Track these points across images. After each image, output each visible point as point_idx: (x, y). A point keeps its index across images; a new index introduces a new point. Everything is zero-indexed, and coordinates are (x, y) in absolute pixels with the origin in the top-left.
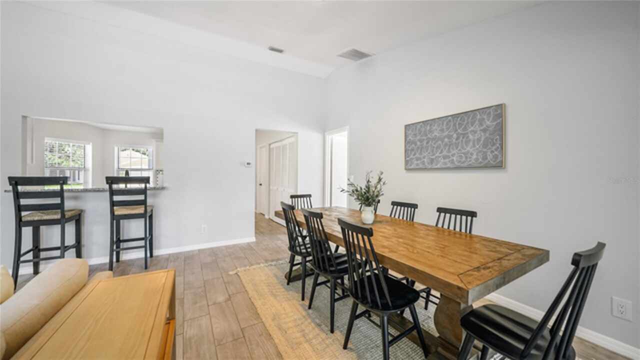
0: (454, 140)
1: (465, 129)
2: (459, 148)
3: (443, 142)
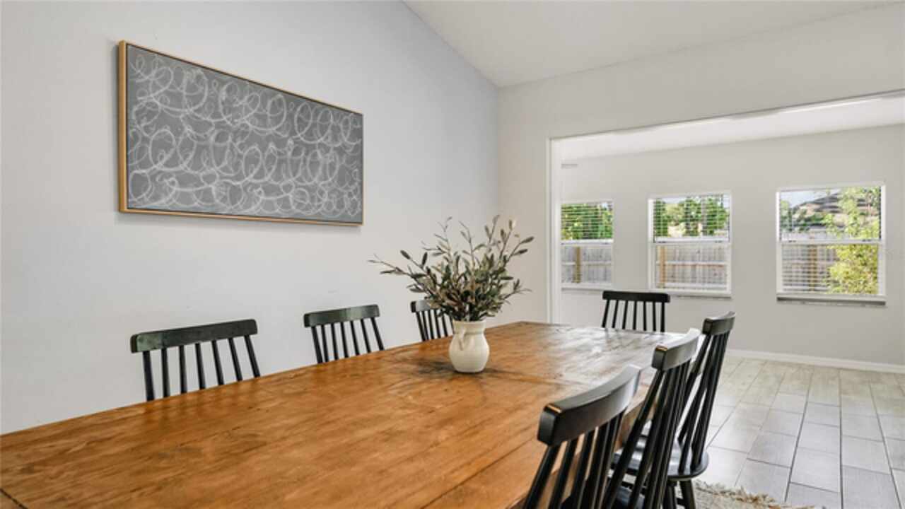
0: (289, 153)
1: (310, 135)
2: (299, 175)
3: (264, 149)
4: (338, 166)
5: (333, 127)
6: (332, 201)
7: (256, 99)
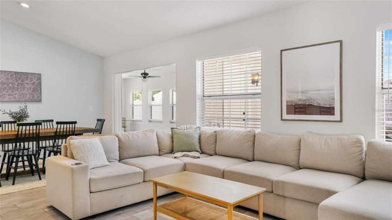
0: (16, 86)
1: (22, 81)
2: (19, 91)
3: (8, 86)
4: (32, 88)
5: (30, 78)
6: (30, 96)
7: (6, 75)
